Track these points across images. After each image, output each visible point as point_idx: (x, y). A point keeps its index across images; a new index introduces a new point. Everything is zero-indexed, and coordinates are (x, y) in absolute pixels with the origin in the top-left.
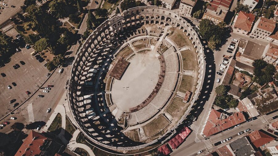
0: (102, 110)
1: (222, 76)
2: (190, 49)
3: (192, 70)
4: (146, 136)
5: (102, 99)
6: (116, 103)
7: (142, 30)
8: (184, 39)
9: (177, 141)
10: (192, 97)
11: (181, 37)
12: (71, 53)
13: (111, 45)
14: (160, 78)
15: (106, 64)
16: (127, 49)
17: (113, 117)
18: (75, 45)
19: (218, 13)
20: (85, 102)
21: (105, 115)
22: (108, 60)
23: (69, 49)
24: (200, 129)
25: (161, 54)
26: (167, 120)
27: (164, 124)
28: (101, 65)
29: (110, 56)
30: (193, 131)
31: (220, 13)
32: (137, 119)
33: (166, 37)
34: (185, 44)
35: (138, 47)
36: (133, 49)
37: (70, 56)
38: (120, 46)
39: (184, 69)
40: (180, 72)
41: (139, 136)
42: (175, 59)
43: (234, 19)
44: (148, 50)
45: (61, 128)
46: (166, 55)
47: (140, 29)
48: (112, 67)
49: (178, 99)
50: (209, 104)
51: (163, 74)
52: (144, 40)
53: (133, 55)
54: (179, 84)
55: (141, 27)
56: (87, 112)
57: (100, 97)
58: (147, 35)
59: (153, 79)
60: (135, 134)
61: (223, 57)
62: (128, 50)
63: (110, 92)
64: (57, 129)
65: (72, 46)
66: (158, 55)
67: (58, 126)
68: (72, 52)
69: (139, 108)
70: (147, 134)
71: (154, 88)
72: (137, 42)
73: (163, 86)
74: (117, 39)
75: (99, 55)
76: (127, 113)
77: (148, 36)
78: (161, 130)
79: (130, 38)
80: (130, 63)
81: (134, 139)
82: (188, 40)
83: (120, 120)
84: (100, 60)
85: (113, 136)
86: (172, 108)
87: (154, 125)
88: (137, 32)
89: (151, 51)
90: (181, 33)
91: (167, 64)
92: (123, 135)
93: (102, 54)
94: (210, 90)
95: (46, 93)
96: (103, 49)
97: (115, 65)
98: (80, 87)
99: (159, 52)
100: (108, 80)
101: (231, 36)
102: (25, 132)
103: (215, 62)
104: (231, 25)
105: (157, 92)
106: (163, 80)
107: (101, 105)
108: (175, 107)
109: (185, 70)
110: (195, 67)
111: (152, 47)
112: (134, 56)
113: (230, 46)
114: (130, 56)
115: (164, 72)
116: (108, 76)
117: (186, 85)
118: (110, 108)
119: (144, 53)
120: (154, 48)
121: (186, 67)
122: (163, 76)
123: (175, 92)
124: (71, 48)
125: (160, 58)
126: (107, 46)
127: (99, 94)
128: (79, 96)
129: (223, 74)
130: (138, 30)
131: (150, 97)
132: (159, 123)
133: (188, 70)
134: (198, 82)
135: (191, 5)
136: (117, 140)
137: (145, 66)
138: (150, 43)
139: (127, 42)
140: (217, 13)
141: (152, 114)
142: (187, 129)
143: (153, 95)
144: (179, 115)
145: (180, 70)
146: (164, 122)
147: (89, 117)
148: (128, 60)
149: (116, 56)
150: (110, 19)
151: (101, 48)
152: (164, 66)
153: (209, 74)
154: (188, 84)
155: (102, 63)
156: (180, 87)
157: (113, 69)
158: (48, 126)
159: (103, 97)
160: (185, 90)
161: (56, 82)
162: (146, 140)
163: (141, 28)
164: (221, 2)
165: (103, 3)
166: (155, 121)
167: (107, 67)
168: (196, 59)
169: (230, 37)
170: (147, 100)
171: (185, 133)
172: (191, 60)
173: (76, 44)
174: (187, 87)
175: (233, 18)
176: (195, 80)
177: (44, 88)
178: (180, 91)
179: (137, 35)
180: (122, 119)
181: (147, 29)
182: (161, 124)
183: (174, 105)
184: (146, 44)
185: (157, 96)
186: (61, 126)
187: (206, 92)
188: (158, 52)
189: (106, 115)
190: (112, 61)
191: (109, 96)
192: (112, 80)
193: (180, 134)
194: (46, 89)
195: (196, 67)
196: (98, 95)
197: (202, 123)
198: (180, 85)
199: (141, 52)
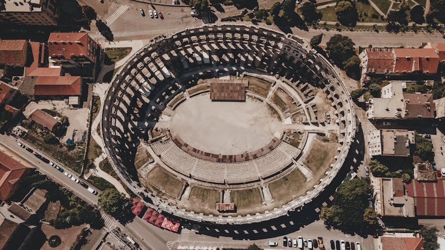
0: (158, 100)
1: (283, 247)
2: (308, 180)
3: (273, 198)
4: (148, 175)
5: (173, 92)
6: (176, 114)
7: (311, 91)
8: (322, 164)
9: (156, 219)
10: (229, 214)
11: (324, 157)
12: (222, 10)
13: (260, 60)
14: (242, 156)
15: (226, 69)
16: (264, 86)
17: (155, 119)
18: (236, 8)
19: (392, 202)
20: (157, 73)
21: (153, 108)
22: (234, 69)
23: (226, 5)
24: (186, 244)
25: (283, 139)
26: (181, 193)
27: (172, 191)
28: (221, 63)
29: (242, 68)
30: (179, 235)
31: (396, 205)
32: (165, 152)
33: (316, 134)
34: (314, 168)
35: (277, 100)
36: (271, 94)
37: (217, 13)
38: (264, 73)
39: (269, 184)
40: (263, 181)
41: (143, 166)
42: (281, 164)
43: (403, 232)
44: (279, 118)
45: (114, 63)
46: (284, 148)
47: (311, 87)
48: (225, 80)
49: (217, 196)
50: (230, 243)
51: (251, 158)
52: (293, 103)
53: (260, 100)
54: (242, 188)
55: (314, 86)
56: (146, 84)
57: (175, 88)
58: (305, 103)
59: (236, 147)
60: (144, 159)
61: (319, 238)
62: (265, 88)
63: (188, 98)
64: (111, 59)
65: (233, 6)
66: (278, 135)
67: (115, 58)
68: (224, 12)
69: (184, 147)
70: (151, 175)
71: (223, 153)
72: (285, 94)
73: (230, 165)
74: (275, 62)
75: (236, 52)
76: (170, 134)
77: (304, 105)
78: (163, 191)
79: (286, 80)
80: (244, 101)
81: (137, 161)
82: (324, 171)
83: (156, 130)
84: (228, 57)
85: (133, 133)
86: (199, 192)
87: (166, 179)
88: (302, 86)
89: (280, 122)
90: (331, 154)
91: (268, 156)
92: (137, 144)
93: (239, 55)
94: (252, 237)
95: (149, 15)
96: (249, 52)
97: (231, 82)
98: (176, 55)
99: (285, 136)
100: (204, 84)
101: (365, 237)
102: (91, 24)
103: (303, 227)
104: (389, 232)
105: (219, 161)
106: (240, 162)
107: (165, 95)
108: (203, 195)
109: (269, 187)
110: (280, 200)
111: (288, 121)
112: (258, 101)
113: (343, 242)
114: (257, 96)
115: (255, 157)
116: (209, 82)
117: (244, 199)
118: (166, 110)
119: (271, 114)
120: (288, 125)
121: (273, 187)
122: (247, 159)
123: (228, 186)
124: (230, 6)
125: (275, 141)
126: (255, 54)
127: (178, 85)
128: (163, 60)
129: (288, 247)
130: (307, 86)
131: (208, 154)
132: (171, 184)
133: (270, 191)
134: (257, 214)
135: (384, 150)
136: (130, 139)
137: (252, 125)
138: (293, 114)
139: (278, 79)
140: (392, 199)
141: (181, 168)
142: (177, 226)
143: (212, 157)
144: (195, 207)
145: (267, 180)
146: (176, 190)
147: (141, 90)
148: (249, 96)
149: (245, 76)
150: (289, 37)
151: (249, 48)
152: (264, 152)
153: (278, 226)
154: (246, 201)
155: (225, 64)
156: (237, 191)
157: (223, 82)
158: (110, 47)
159: (177, 91)
160: (235, 200)
161: (169, 18)
162: (142, 177)
163: (314, 88)
164: (437, 198)
165: (330, 5)
166: (171, 177)
167: (222, 74)
168: (294, 196)
169: (362, 238)
170: (200, 152)
171: (171, 225)
172: (289, 189)
173: (239, 8)
174: (242, 201)
175: (405, 230)
176: (258, 209)
177: (154, 9)
178: (231, 193)
179: (296, 88)
180: (159, 132)
181: (317, 97)
182: (172, 187)
183: (205, 194)
184: (288, 110)
185: (212, 163)
186: (118, 61)
187: (246, 232)
188: (284, 133)
189: (155, 109)
190: (235, 75)
191: (182, 98)
192: (206, 90)
193: (165, 219)
194: (155, 11)
195: (282, 202)
196: (176, 84)
197: (196, 243)
198: (240, 189)
199: (271, 108)
